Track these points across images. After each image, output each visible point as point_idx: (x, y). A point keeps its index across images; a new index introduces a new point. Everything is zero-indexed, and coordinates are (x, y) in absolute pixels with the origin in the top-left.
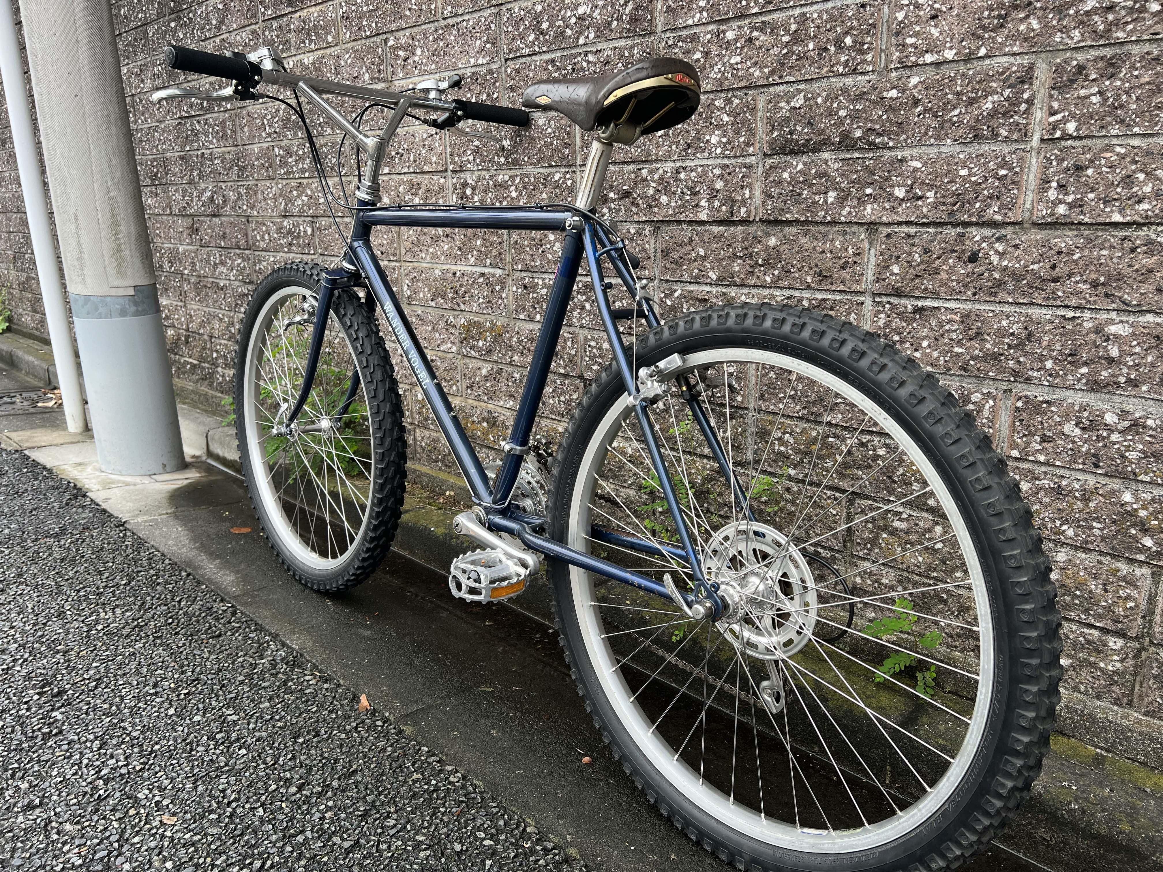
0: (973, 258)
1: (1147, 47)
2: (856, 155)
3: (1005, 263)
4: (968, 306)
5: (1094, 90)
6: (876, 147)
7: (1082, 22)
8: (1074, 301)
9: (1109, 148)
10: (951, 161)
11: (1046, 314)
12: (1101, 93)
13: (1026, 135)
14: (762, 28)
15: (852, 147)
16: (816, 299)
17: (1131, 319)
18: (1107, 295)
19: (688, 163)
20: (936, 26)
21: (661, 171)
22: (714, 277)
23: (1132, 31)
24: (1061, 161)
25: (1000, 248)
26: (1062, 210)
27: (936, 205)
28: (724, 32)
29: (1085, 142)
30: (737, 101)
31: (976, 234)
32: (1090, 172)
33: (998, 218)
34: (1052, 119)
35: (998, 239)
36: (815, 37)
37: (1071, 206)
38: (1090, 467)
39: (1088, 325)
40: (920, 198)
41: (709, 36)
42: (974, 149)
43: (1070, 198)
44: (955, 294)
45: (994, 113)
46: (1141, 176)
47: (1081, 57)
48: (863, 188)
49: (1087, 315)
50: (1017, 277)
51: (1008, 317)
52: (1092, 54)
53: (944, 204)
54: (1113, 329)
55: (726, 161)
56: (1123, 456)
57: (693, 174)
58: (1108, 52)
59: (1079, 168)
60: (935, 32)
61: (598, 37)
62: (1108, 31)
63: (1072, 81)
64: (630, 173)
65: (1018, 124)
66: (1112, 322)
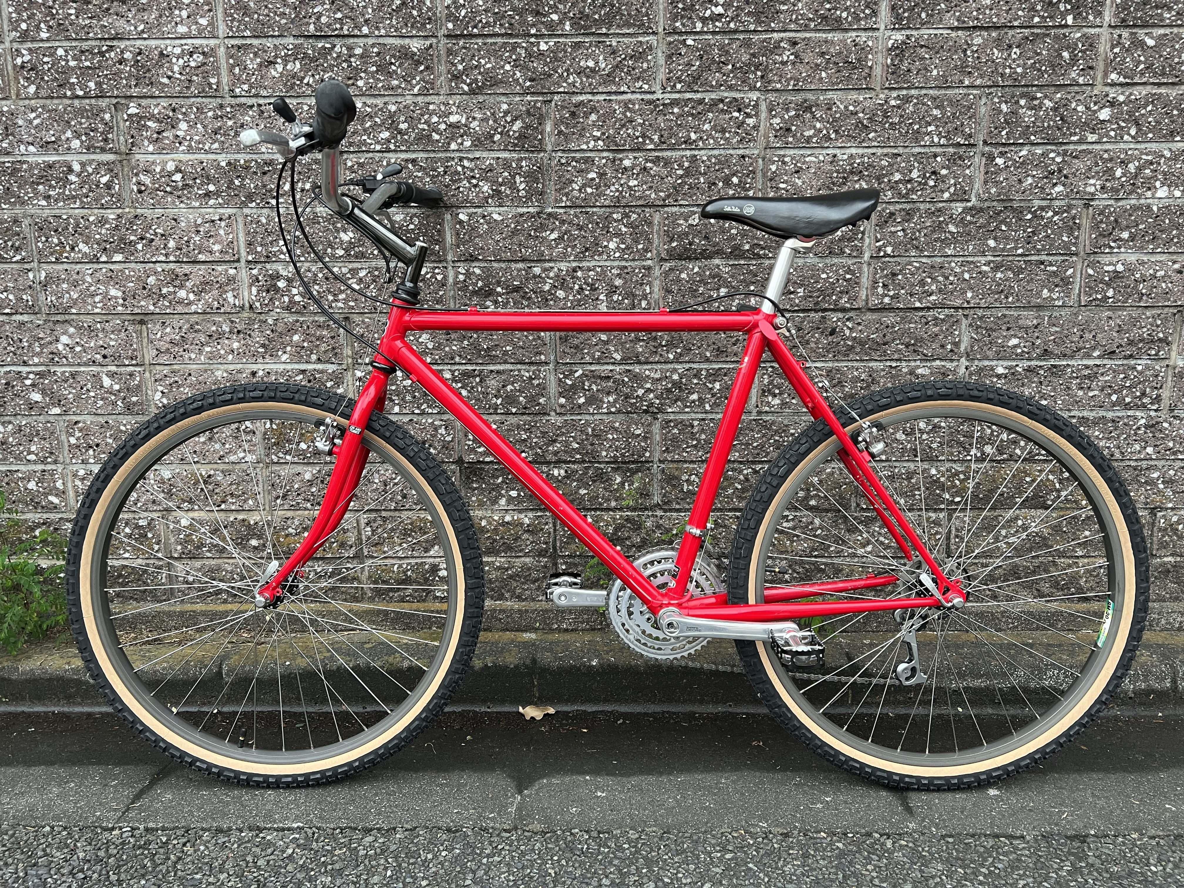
0: (833, 332)
1: (928, 206)
2: (742, 262)
3: (854, 335)
4: (830, 364)
5: (900, 228)
6: (759, 257)
7: (892, 187)
8: (896, 356)
9: (911, 263)
10: (813, 267)
11: (881, 365)
12: (903, 230)
13: (860, 252)
14: (656, 160)
15: (742, 256)
16: (713, 369)
17: (929, 364)
18: (915, 351)
19: (585, 264)
20: (799, 178)
21: (556, 269)
22: (618, 357)
23: (921, 195)
24: (882, 270)
25: (850, 324)
26: (887, 300)
27: (805, 298)
28: (621, 160)
29: (896, 259)
30: (634, 216)
31: (834, 317)
32: (900, 277)
33: (848, 305)
34: (878, 244)
35: (848, 320)
36: (705, 174)
37: (892, 297)
38: (912, 457)
39: (905, 370)
40: (792, 293)
41: (604, 161)
42: (828, 261)
43: (891, 293)
44: (821, 357)
45: (842, 239)
46: (929, 280)
47: (892, 208)
48: (748, 286)
49: (904, 364)
50: (862, 343)
51: (857, 369)
52: (898, 207)
53: (810, 297)
54: (920, 371)
55: (624, 263)
56: (930, 447)
57: (591, 273)
58: (907, 206)
59: (894, 275)
60: (799, 182)
61: (476, 146)
62: (907, 194)
63: (886, 222)
64: (519, 270)
65: (856, 246)
66: (918, 367)
